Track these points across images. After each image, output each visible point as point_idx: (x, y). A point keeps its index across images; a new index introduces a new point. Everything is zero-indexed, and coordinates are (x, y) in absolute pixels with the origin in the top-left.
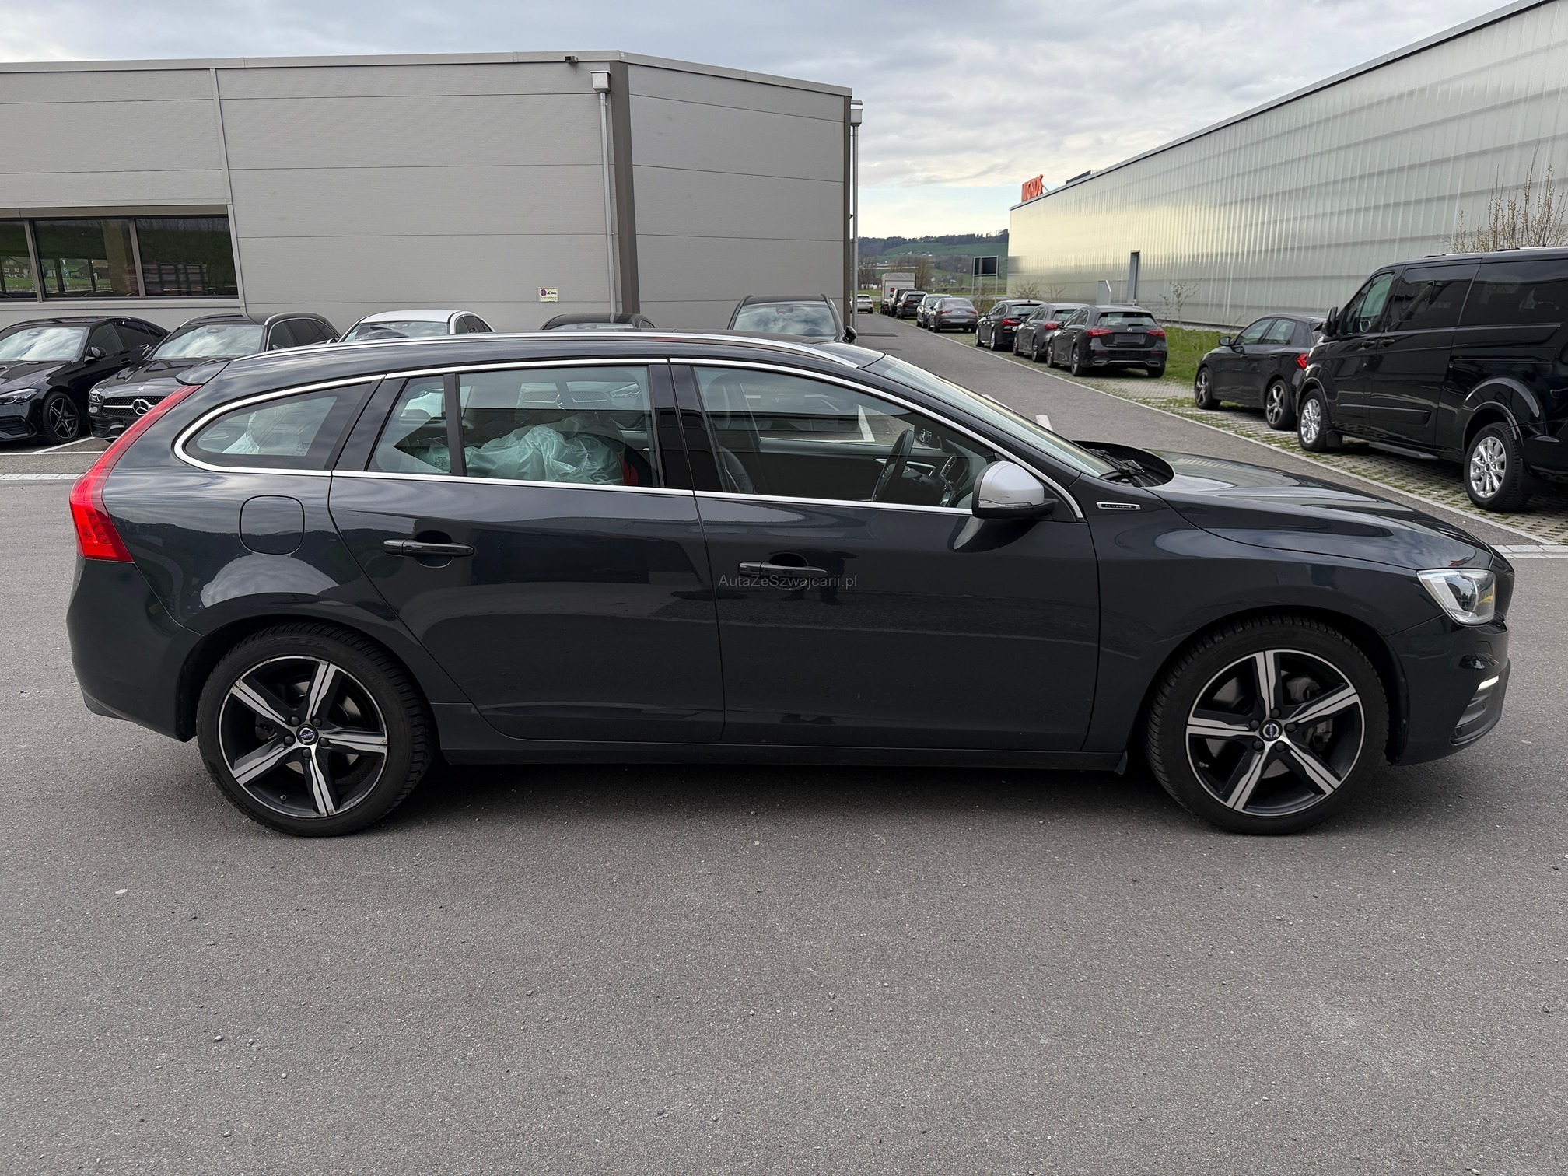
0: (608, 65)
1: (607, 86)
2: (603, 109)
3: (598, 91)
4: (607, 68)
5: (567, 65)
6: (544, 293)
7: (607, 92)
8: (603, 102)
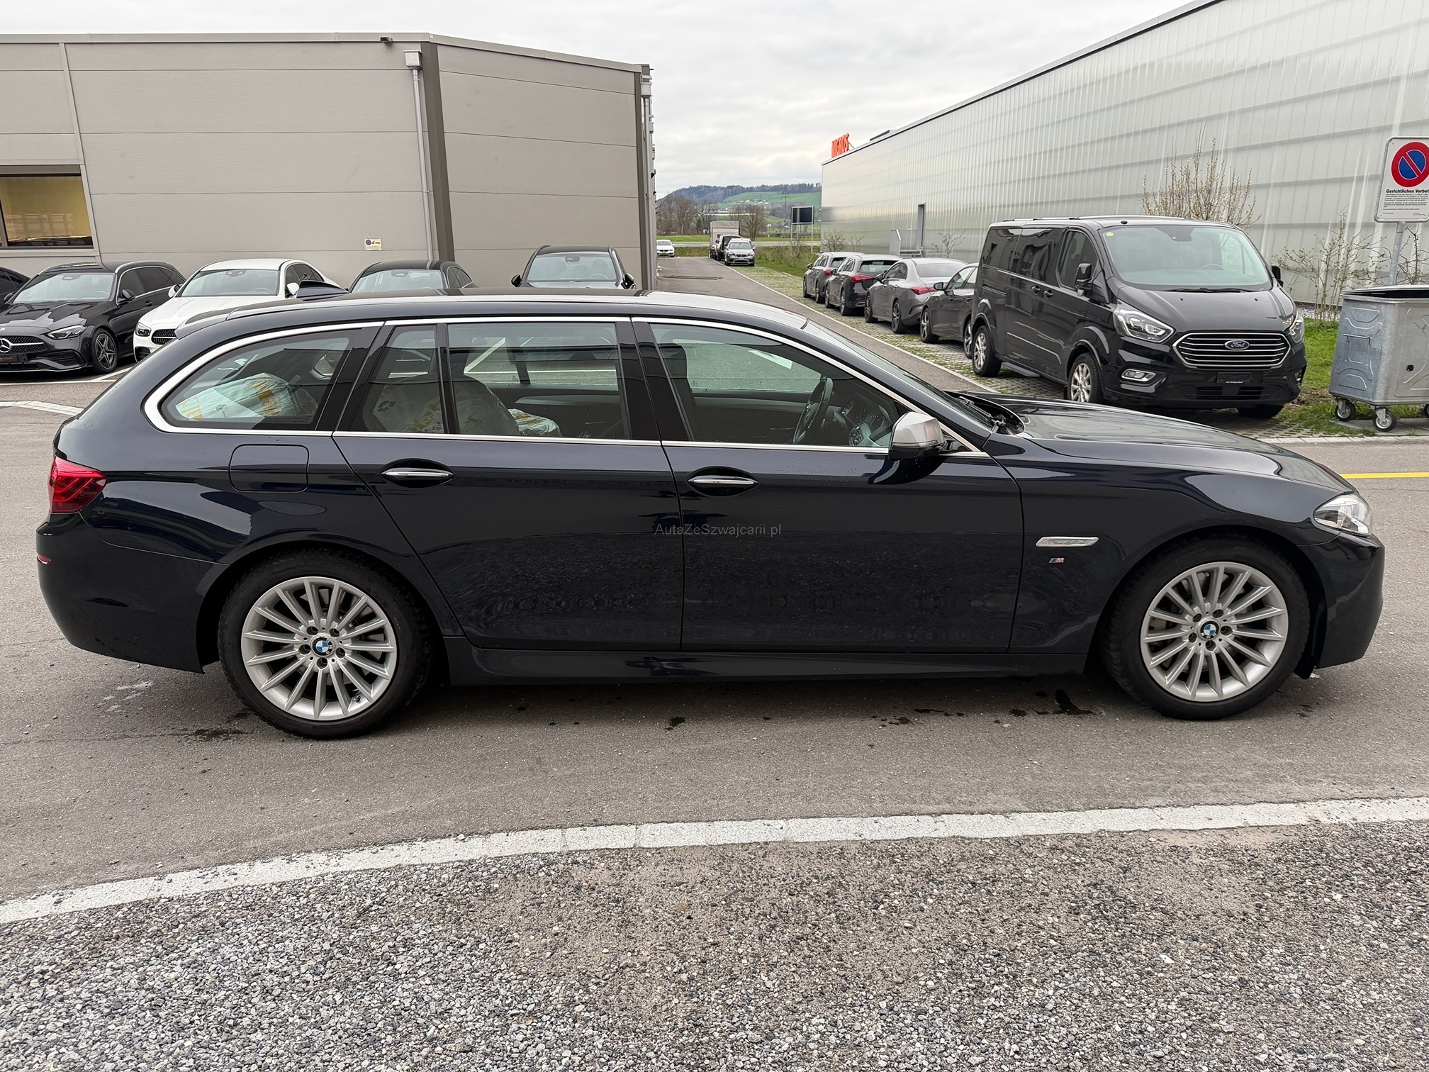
0: (419, 44)
1: (418, 64)
2: (416, 83)
3: (411, 68)
4: (418, 48)
5: (382, 45)
6: (368, 242)
7: (419, 69)
8: (416, 77)
